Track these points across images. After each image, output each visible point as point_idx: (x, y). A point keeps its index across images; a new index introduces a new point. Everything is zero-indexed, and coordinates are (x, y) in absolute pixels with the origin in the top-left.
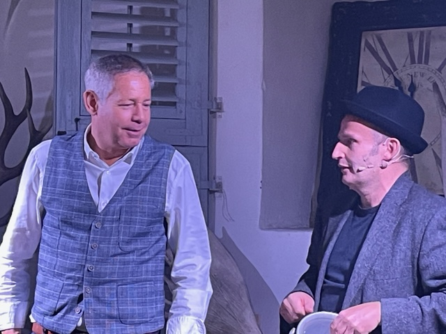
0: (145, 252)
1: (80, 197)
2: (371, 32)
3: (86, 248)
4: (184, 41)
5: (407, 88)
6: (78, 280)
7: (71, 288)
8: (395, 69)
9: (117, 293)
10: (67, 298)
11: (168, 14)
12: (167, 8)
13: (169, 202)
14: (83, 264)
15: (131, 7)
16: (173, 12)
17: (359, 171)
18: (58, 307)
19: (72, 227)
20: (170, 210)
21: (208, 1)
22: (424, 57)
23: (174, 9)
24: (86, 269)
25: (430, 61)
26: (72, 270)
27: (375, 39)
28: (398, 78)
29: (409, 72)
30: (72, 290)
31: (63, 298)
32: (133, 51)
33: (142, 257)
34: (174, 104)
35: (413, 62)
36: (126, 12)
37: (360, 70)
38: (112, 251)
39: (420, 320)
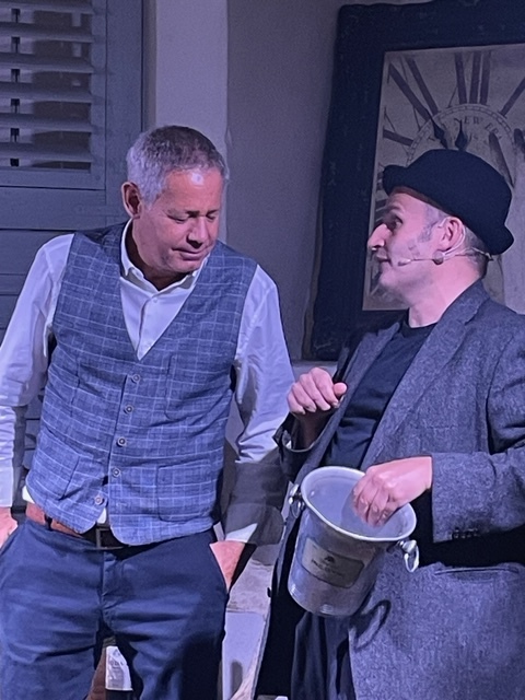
0: (201, 419)
1: (111, 334)
2: (399, 53)
3: (116, 411)
4: (103, 66)
5: (454, 141)
6: (101, 457)
7: (91, 465)
8: (435, 111)
9: (157, 477)
10: (83, 480)
11: (77, 23)
12: (76, 14)
13: (241, 347)
14: (111, 434)
15: (17, 12)
16: (85, 19)
17: (400, 264)
18: (68, 490)
19: (97, 377)
20: (243, 359)
21: (140, 2)
22: (481, 92)
23: (87, 15)
24: (114, 442)
25: (489, 98)
26: (92, 440)
27: (405, 64)
28: (439, 125)
29: (456, 115)
30: (91, 470)
31: (78, 478)
32: (22, 81)
33: (196, 426)
34: (87, 166)
35: (463, 100)
36: (8, 20)
37: (382, 112)
38: (154, 418)
39: (490, 483)
